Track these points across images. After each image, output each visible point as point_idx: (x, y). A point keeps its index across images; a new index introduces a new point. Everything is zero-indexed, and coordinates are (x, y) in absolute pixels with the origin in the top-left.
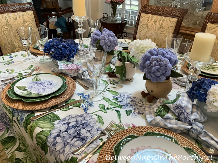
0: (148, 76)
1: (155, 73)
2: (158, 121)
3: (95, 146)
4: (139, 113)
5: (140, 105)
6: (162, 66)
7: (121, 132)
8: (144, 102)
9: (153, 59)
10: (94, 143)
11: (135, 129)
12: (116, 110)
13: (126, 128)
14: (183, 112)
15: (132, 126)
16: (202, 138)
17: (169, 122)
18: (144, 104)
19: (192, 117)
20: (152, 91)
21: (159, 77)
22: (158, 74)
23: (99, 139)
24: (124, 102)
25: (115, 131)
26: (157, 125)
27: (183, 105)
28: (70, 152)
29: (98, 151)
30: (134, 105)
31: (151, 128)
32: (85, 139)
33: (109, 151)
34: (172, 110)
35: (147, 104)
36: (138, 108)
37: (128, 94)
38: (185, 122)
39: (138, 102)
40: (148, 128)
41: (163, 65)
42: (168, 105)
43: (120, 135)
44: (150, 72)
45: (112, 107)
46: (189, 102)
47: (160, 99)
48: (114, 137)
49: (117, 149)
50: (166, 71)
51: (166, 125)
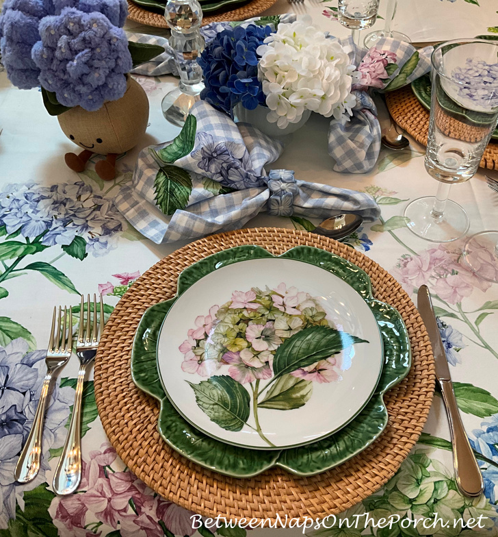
0: (65, 99)
1: (88, 79)
2: (183, 224)
3: (65, 411)
4: (107, 232)
5: (90, 204)
6: (98, 45)
7: (110, 323)
8: (94, 188)
9: (53, 32)
10: (53, 408)
11: (140, 287)
12: (32, 266)
13: (113, 301)
14: (233, 164)
15: (122, 283)
16: (306, 205)
17: (208, 209)
18: (99, 193)
19: (257, 165)
20: (99, 141)
21: (105, 85)
22: (97, 78)
23: (57, 387)
24: (33, 223)
25: (84, 330)
26: (189, 237)
27: (221, 143)
28: (7, 488)
29: (85, 419)
30: (74, 215)
31: (180, 256)
32: (15, 417)
33: (124, 397)
34: (200, 171)
35: (111, 191)
36: (92, 216)
37: (24, 189)
38: (247, 188)
39: (79, 198)
40: (172, 261)
41: (97, 40)
42: (178, 162)
43: (115, 331)
44: (66, 84)
45: (9, 262)
46: (228, 125)
47: (143, 156)
48: (103, 351)
49: (143, 375)
50: (118, 57)
51: (212, 224)
